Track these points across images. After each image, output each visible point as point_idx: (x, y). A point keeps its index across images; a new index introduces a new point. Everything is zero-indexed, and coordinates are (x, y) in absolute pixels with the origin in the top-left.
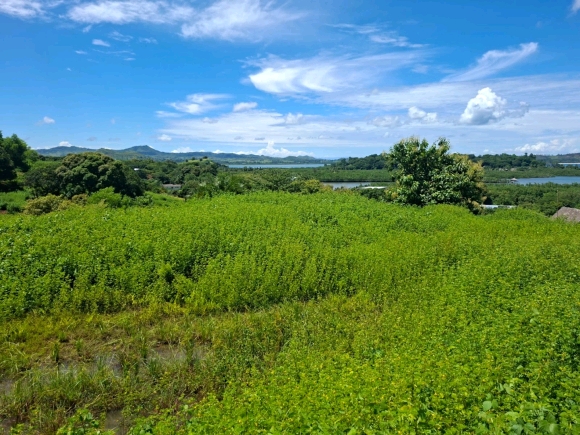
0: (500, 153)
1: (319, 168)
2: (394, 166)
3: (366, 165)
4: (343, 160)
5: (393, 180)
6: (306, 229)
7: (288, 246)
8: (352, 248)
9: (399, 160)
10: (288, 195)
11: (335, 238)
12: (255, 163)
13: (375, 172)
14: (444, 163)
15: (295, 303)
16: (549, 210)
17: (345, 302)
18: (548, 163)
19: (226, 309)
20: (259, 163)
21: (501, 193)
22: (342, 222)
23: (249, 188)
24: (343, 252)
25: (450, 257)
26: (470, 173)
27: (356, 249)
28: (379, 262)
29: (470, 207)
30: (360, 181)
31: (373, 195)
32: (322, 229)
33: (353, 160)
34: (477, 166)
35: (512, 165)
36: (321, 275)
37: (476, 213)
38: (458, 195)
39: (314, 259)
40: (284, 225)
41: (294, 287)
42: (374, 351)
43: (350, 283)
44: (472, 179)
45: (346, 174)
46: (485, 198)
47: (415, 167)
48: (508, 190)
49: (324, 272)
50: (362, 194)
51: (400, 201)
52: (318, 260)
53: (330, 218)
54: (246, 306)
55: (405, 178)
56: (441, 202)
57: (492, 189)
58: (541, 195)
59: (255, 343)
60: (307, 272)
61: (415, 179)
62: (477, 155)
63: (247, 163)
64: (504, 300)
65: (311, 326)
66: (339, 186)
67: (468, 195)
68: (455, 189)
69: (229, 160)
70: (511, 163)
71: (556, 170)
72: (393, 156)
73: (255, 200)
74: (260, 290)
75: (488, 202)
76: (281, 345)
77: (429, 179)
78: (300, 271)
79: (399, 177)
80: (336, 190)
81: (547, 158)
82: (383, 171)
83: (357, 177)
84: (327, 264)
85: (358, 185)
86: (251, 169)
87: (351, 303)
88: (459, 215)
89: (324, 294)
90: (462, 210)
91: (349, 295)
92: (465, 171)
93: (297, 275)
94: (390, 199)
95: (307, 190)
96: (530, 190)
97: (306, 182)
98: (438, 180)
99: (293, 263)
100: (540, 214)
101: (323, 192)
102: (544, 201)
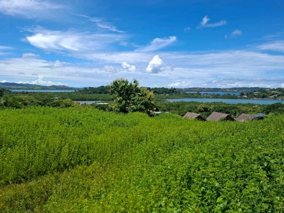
1: (71, 93)
2: (113, 92)
3: (98, 91)
4: (86, 89)
5: (113, 100)
6: (62, 129)
7: (50, 140)
8: (90, 138)
9: (115, 89)
10: (51, 108)
11: (80, 132)
12: (30, 89)
13: (103, 95)
14: (136, 91)
15: (55, 174)
16: (182, 114)
17: (86, 169)
18: (181, 92)
19: (7, 183)
20: (33, 89)
21: (162, 106)
22: (84, 123)
23: (26, 104)
24: (85, 141)
25: (139, 139)
26: (148, 96)
27: (92, 138)
29: (149, 113)
30: (95, 100)
31: (103, 108)
32: (73, 128)
33: (91, 89)
34: (151, 93)
36: (71, 155)
37: (151, 116)
38: (143, 107)
39: (67, 146)
40: (48, 127)
41: (54, 165)
42: (101, 194)
43: (88, 158)
44: (149, 99)
45: (87, 96)
46: (155, 108)
47: (123, 93)
48: (165, 104)
49: (73, 153)
50: (97, 107)
51: (116, 111)
52: (69, 146)
53: (78, 121)
54: (22, 179)
55: (118, 99)
56: (135, 111)
57: (158, 104)
58: (179, 107)
59: (28, 202)
60: (63, 154)
61: (123, 100)
62: (151, 88)
63: (24, 89)
64: (163, 159)
65: (65, 186)
67: (148, 107)
68: (142, 104)
69: (11, 87)
70: (166, 92)
71: (185, 95)
72: (112, 87)
73: (29, 112)
74: (32, 168)
75: (157, 110)
76: (46, 200)
77: (130, 99)
78: (59, 154)
79: (115, 98)
80: (82, 105)
81: (181, 90)
82: (108, 95)
83: (94, 98)
84: (75, 148)
85: (94, 102)
86: (27, 93)
87: (90, 169)
88: (144, 117)
89: (73, 166)
90: (145, 115)
91: (88, 165)
92: (146, 95)
93: (57, 156)
94: (111, 110)
95: (64, 105)
96: (174, 105)
97: (64, 101)
98: (134, 100)
99: (54, 149)
100: (179, 116)
101: (73, 107)
102: (180, 109)
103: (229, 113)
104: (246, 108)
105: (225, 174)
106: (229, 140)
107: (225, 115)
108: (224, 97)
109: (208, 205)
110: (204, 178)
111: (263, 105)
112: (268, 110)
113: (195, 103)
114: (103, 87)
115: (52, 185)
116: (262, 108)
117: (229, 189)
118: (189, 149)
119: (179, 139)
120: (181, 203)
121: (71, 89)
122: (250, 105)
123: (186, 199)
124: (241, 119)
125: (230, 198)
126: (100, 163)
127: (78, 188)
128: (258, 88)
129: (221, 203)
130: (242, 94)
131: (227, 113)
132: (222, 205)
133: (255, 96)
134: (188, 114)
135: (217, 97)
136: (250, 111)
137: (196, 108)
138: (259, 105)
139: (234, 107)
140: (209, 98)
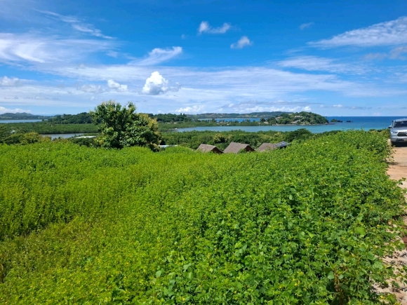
0: (167, 113)
1: (37, 123)
2: (99, 121)
3: (78, 120)
4: (59, 117)
5: (100, 131)
6: (24, 174)
7: (6, 191)
8: (67, 185)
9: (102, 117)
10: (5, 146)
11: (52, 178)
13: (87, 125)
14: (133, 119)
15: (17, 238)
16: (195, 146)
17: (63, 227)
18: (193, 119)
21: (170, 138)
24: (61, 189)
25: (139, 181)
27: (71, 185)
28: (91, 192)
29: (152, 148)
30: (74, 133)
31: (87, 143)
32: (41, 172)
33: (68, 117)
34: (154, 121)
35: (174, 120)
36: (41, 210)
37: (154, 151)
38: (143, 140)
39: (33, 198)
41: (14, 225)
42: (86, 259)
43: (67, 212)
44: (152, 129)
45: (61, 127)
46: (160, 141)
47: (114, 122)
48: (173, 135)
50: (77, 142)
51: (105, 146)
52: (37, 198)
53: (48, 163)
55: (107, 130)
56: (132, 145)
57: (164, 135)
58: (190, 138)
60: (27, 210)
61: (115, 130)
62: (154, 114)
65: (32, 254)
66: (57, 136)
67: (150, 140)
68: (142, 136)
70: (173, 119)
71: (197, 123)
72: (97, 114)
75: (163, 143)
76: (3, 277)
77: (124, 130)
78: (20, 211)
79: (103, 129)
80: (54, 140)
81: (192, 116)
82: (92, 124)
83: (72, 129)
84: (47, 200)
85: (73, 135)
87: (69, 227)
88: (145, 153)
89: (44, 225)
90: (146, 149)
91: (66, 221)
92: (147, 124)
93: (17, 214)
94: (99, 145)
95: (26, 141)
96: (184, 135)
97: (25, 135)
98: (130, 131)
99: (13, 204)
100: (190, 149)
101: (40, 142)
102: (192, 141)
103: (249, 143)
104: (268, 136)
105: (245, 213)
106: (248, 174)
107: (245, 146)
108: (243, 124)
109: (226, 252)
110: (221, 220)
111: (286, 132)
112: (291, 137)
113: (210, 132)
114: (85, 113)
115: (11, 254)
116: (285, 136)
117: (249, 231)
118: (203, 188)
119: (191, 177)
120: (194, 254)
121: (36, 117)
122: (272, 133)
123: (199, 250)
124: (262, 150)
125: (250, 241)
126: (85, 217)
127: (52, 254)
128: (280, 112)
129: (241, 248)
130: (263, 120)
131: (246, 143)
132: (240, 251)
133: (277, 122)
134: (202, 147)
135: (235, 124)
136: (272, 140)
137: (211, 138)
138: (282, 133)
139: (254, 136)
140: (226, 125)
